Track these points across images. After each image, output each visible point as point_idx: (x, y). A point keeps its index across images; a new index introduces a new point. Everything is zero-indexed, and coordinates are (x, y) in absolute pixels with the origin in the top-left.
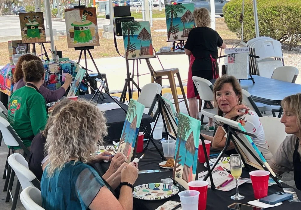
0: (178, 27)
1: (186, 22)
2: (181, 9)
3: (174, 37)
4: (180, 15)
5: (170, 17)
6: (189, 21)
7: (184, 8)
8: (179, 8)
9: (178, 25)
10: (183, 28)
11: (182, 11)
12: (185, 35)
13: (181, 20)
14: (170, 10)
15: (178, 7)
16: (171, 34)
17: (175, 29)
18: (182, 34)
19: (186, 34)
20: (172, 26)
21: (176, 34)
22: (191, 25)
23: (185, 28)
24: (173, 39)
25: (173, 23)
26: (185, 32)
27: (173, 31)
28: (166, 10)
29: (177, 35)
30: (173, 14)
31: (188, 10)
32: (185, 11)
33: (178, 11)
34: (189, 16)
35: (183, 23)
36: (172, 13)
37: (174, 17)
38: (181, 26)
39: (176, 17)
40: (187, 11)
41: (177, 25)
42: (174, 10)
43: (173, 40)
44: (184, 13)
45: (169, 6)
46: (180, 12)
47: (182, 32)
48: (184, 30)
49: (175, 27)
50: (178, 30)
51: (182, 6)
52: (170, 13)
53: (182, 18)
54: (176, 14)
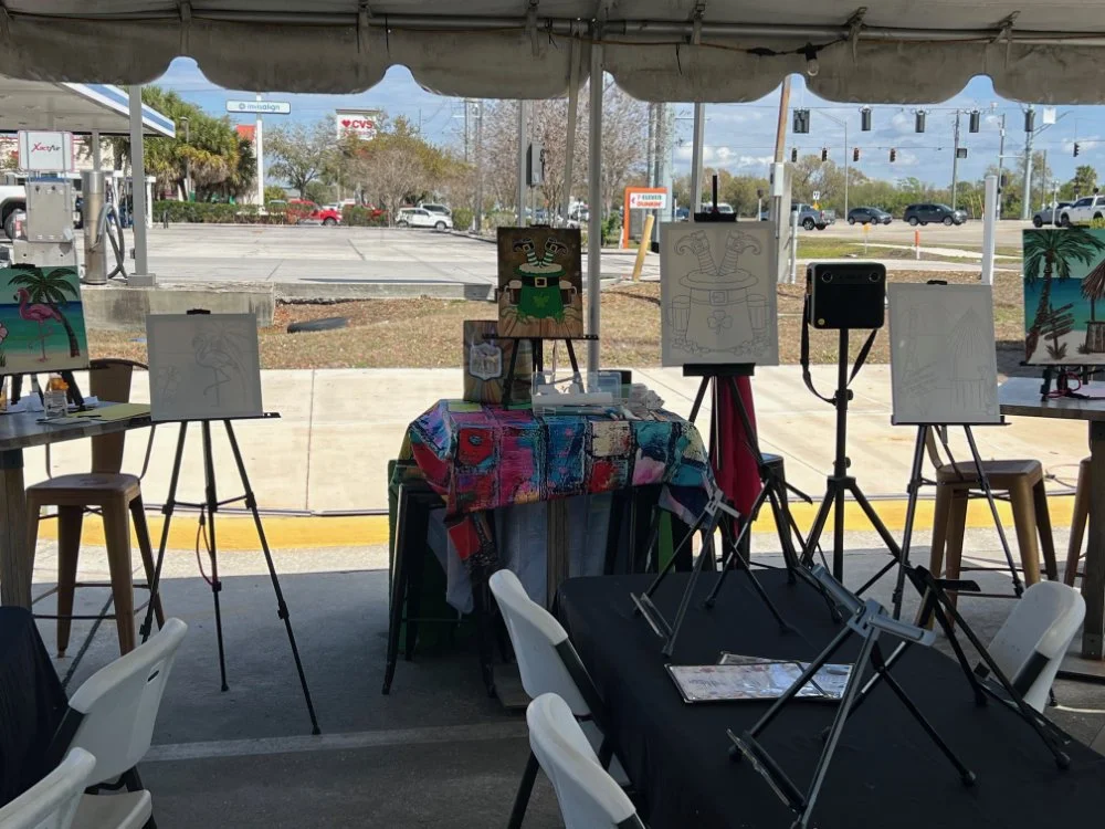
0: (1070, 315)
2: (1085, 246)
3: (1050, 348)
4: (1079, 270)
5: (1041, 275)
7: (1099, 246)
8: (1080, 245)
9: (1070, 306)
11: (1088, 257)
12: (1094, 347)
13: (1084, 287)
14: (1042, 250)
15: (1073, 239)
16: (1041, 339)
17: (1058, 319)
18: (1083, 342)
19: (1097, 342)
20: (1048, 307)
21: (1059, 339)
23: (1096, 320)
24: (1047, 355)
25: (1050, 299)
26: (1094, 336)
27: (1050, 326)
28: (1025, 249)
29: (1065, 345)
30: (1054, 266)
32: (1100, 257)
33: (1073, 254)
35: (1089, 299)
36: (1049, 261)
37: (1055, 275)
38: (1081, 310)
39: (1065, 278)
41: (1066, 308)
42: (1060, 249)
43: (1045, 360)
44: (1095, 264)
45: (1039, 235)
46: (1081, 259)
47: (1085, 333)
48: (1094, 328)
49: (1058, 312)
50: (1067, 323)
51: (1088, 237)
52: (1043, 258)
53: (1084, 283)
54: (1066, 263)
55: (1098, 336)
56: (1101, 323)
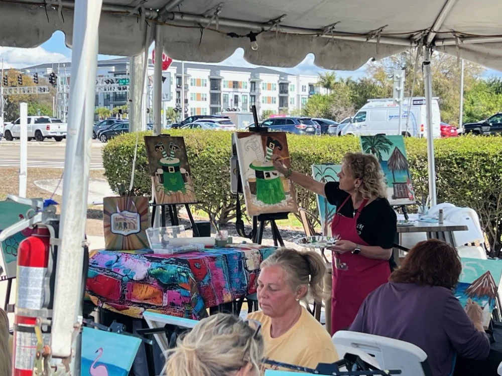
1: (396, 170)
2: (386, 144)
4: (385, 156)
6: (399, 168)
7: (391, 144)
8: (383, 144)
10: (393, 182)
11: (387, 149)
12: (397, 196)
13: (388, 165)
14: (369, 147)
15: (380, 141)
18: (393, 193)
19: (398, 193)
22: (404, 176)
23: (396, 182)
26: (396, 191)
28: (363, 146)
31: (396, 148)
32: (392, 149)
33: (382, 148)
34: (399, 159)
35: (391, 172)
36: (373, 152)
38: (390, 177)
40: (395, 150)
42: (376, 146)
44: (391, 154)
45: (367, 139)
46: (385, 151)
47: (392, 189)
48: (396, 185)
51: (386, 139)
52: (371, 151)
53: (388, 163)
54: (380, 153)
55: (398, 190)
56: (399, 183)
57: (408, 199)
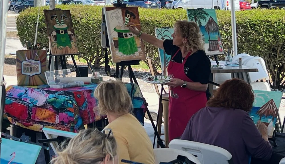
1: (211, 32)
2: (204, 15)
4: (204, 23)
6: (213, 30)
7: (207, 15)
8: (202, 14)
10: (209, 40)
11: (204, 18)
12: (212, 49)
13: (206, 29)
14: (193, 16)
15: (200, 12)
18: (209, 47)
19: (212, 47)
22: (216, 36)
23: (211, 39)
26: (211, 45)
28: (189, 16)
31: (211, 17)
32: (208, 18)
33: (201, 18)
34: (213, 25)
35: (208, 33)
36: (196, 20)
39: (200, 25)
40: (210, 19)
42: (197, 16)
44: (207, 21)
45: (192, 11)
46: (203, 19)
47: (208, 44)
48: (210, 42)
51: (204, 12)
52: (194, 19)
53: (205, 27)
54: (200, 21)
55: (212, 45)
56: (212, 41)
57: (218, 51)
